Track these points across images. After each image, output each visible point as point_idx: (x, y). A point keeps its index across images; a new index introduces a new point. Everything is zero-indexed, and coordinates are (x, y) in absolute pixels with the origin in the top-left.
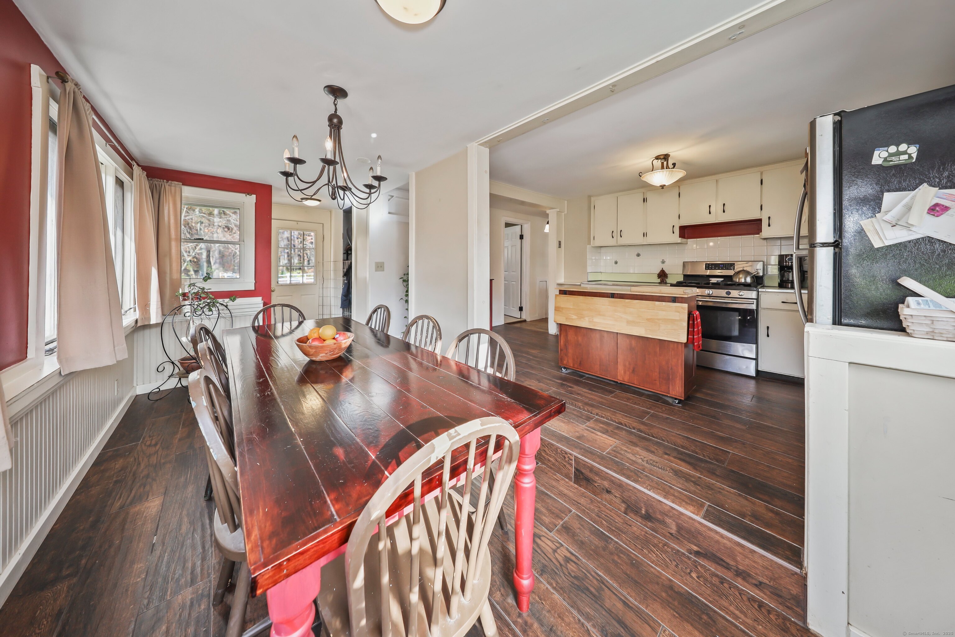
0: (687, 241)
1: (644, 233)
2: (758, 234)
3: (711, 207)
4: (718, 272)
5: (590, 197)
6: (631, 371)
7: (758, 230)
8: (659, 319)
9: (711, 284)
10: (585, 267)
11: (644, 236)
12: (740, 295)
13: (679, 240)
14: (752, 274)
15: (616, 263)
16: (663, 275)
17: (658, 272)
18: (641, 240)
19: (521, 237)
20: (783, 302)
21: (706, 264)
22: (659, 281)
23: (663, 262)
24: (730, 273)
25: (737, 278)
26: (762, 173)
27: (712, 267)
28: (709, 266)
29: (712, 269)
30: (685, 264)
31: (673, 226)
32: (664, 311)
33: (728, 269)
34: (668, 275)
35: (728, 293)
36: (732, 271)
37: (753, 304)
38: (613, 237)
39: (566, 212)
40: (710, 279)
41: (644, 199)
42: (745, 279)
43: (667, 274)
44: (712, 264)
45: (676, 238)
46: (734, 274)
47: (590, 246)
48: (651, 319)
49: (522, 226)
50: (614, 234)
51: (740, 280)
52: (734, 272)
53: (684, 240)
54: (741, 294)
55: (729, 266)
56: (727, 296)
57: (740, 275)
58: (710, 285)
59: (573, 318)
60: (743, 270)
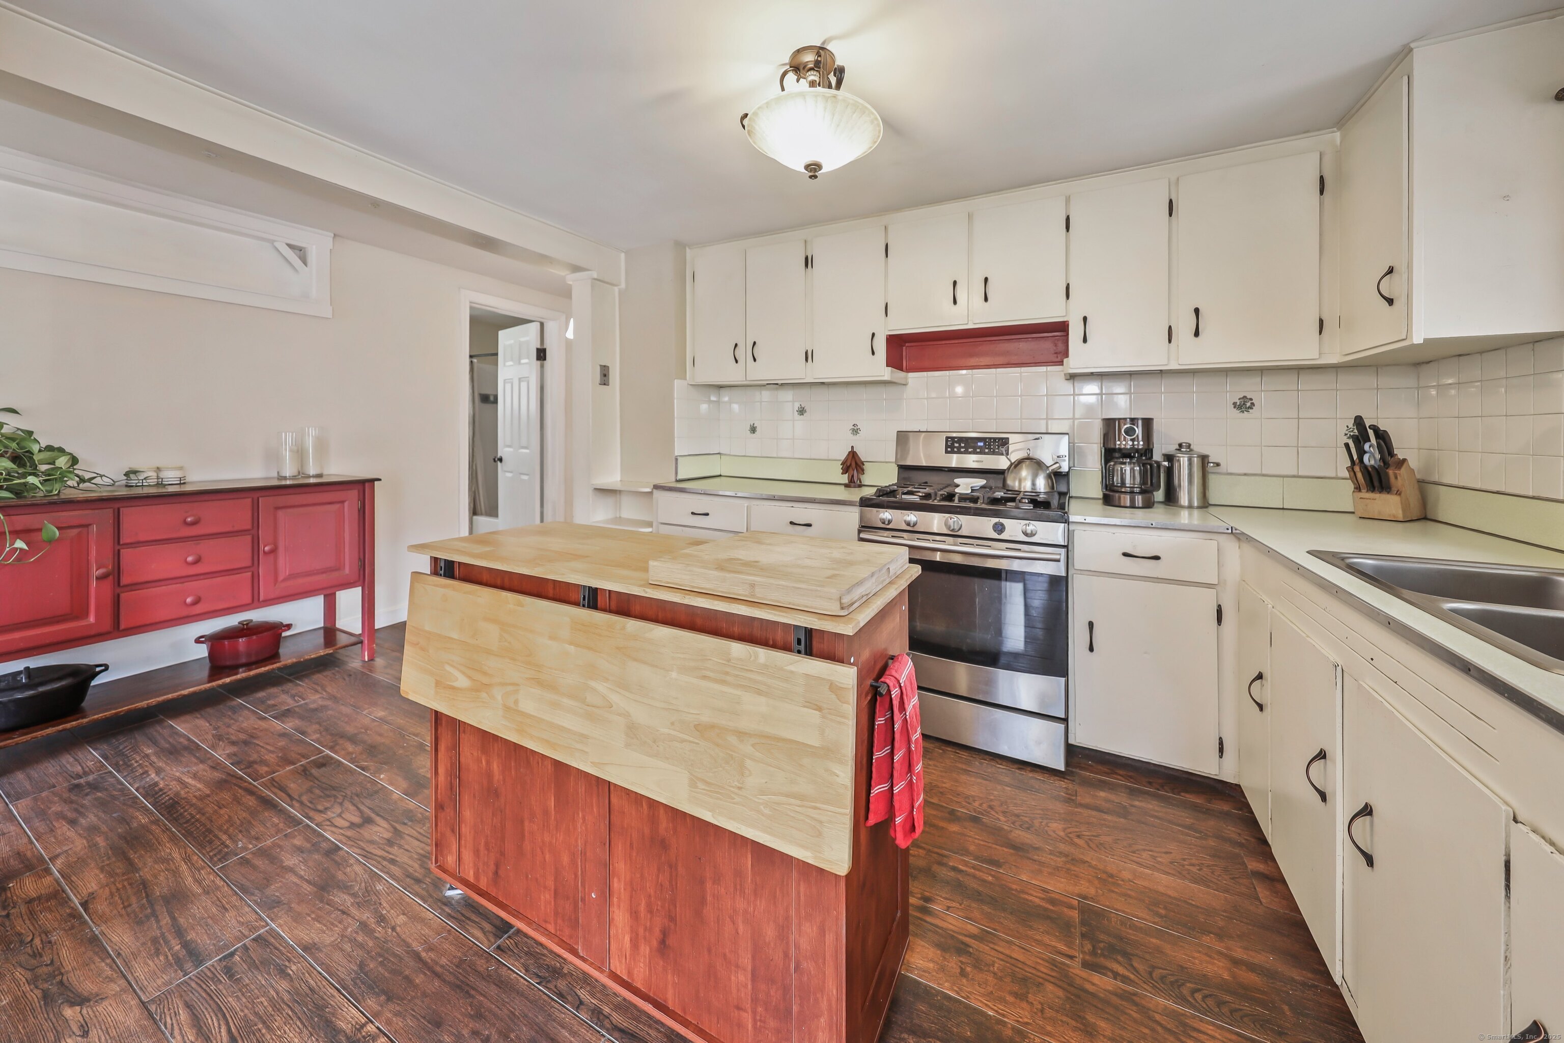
0: (906, 378)
1: (806, 353)
2: (1061, 363)
3: (958, 286)
4: (971, 461)
5: (680, 246)
6: (655, 943)
7: (1061, 355)
8: (741, 734)
9: (956, 499)
10: (669, 439)
11: (807, 360)
12: (1026, 534)
13: (887, 373)
14: (1048, 467)
15: (753, 430)
16: (854, 465)
17: (843, 457)
18: (800, 372)
19: (541, 354)
20: (1125, 554)
21: (947, 438)
22: (845, 479)
23: (855, 431)
24: (1002, 463)
25: (1014, 480)
26: (1068, 200)
27: (960, 447)
28: (954, 445)
29: (959, 452)
30: (903, 438)
31: (873, 335)
32: (759, 692)
33: (994, 453)
34: (867, 466)
35: (1000, 528)
36: (1003, 458)
37: (1058, 561)
38: (737, 362)
39: (623, 286)
40: (957, 481)
41: (807, 258)
42: (1034, 484)
43: (863, 463)
44: (961, 440)
45: (879, 369)
46: (1009, 468)
47: (684, 383)
48: (712, 727)
49: (542, 325)
50: (740, 353)
51: (1023, 485)
52: (1009, 463)
53: (899, 375)
54: (1029, 529)
55: (997, 445)
56: (996, 536)
57: (1021, 469)
58: (956, 502)
59: (456, 684)
60: (1028, 458)
